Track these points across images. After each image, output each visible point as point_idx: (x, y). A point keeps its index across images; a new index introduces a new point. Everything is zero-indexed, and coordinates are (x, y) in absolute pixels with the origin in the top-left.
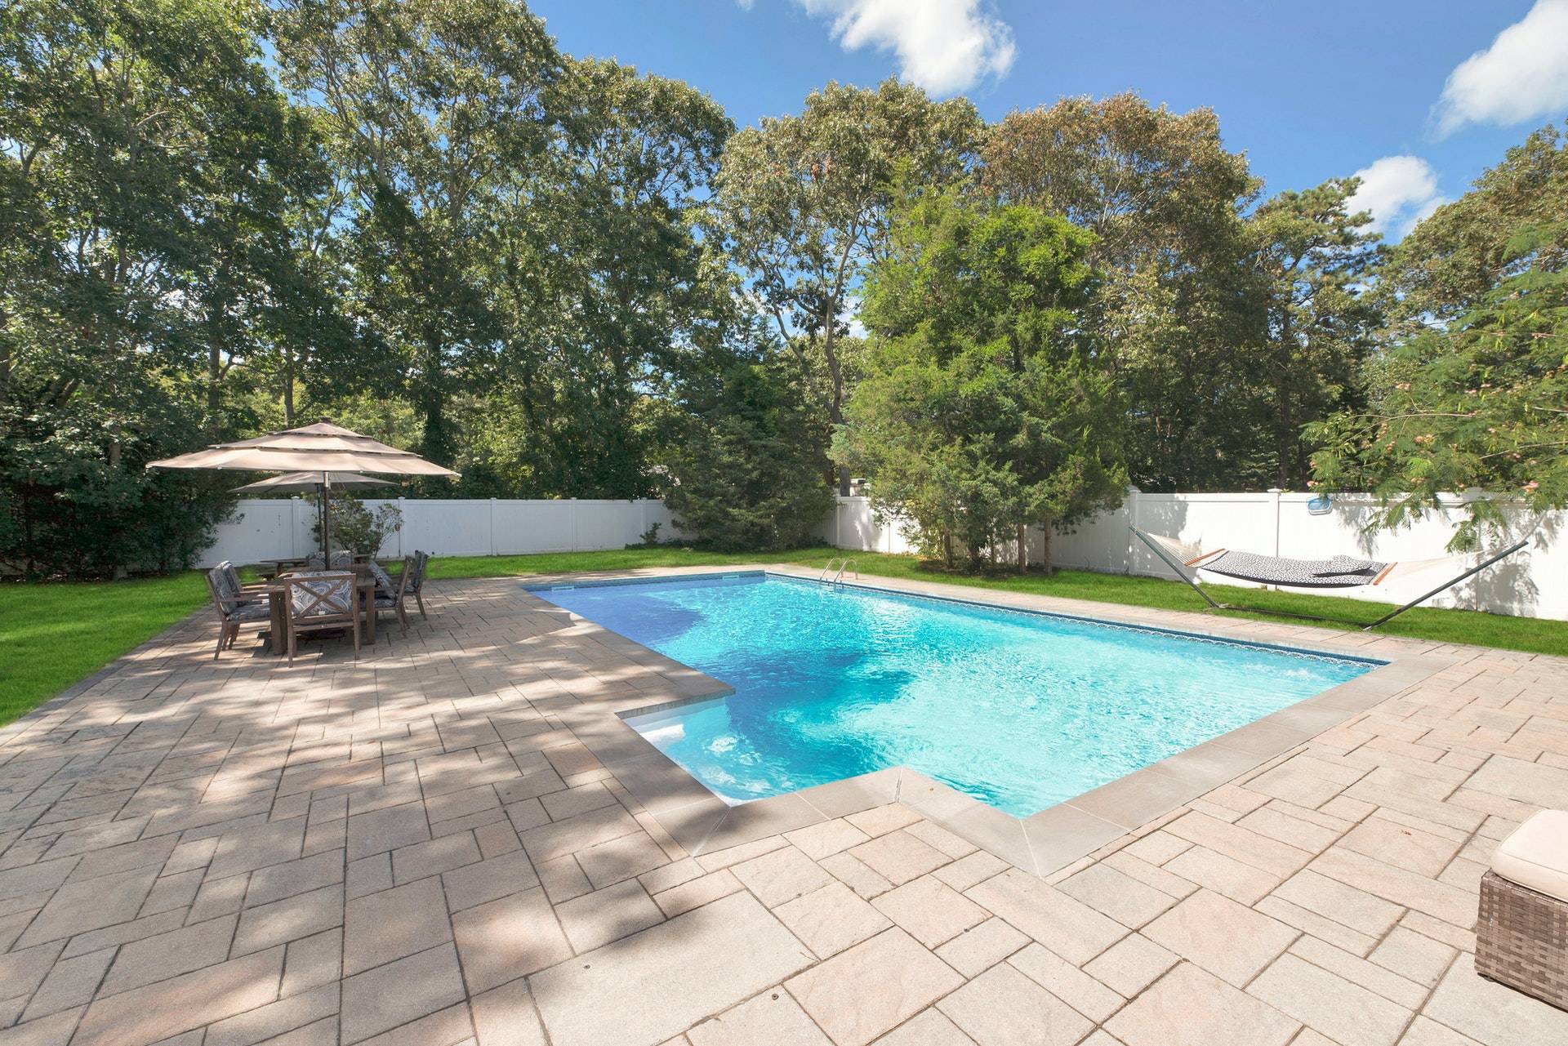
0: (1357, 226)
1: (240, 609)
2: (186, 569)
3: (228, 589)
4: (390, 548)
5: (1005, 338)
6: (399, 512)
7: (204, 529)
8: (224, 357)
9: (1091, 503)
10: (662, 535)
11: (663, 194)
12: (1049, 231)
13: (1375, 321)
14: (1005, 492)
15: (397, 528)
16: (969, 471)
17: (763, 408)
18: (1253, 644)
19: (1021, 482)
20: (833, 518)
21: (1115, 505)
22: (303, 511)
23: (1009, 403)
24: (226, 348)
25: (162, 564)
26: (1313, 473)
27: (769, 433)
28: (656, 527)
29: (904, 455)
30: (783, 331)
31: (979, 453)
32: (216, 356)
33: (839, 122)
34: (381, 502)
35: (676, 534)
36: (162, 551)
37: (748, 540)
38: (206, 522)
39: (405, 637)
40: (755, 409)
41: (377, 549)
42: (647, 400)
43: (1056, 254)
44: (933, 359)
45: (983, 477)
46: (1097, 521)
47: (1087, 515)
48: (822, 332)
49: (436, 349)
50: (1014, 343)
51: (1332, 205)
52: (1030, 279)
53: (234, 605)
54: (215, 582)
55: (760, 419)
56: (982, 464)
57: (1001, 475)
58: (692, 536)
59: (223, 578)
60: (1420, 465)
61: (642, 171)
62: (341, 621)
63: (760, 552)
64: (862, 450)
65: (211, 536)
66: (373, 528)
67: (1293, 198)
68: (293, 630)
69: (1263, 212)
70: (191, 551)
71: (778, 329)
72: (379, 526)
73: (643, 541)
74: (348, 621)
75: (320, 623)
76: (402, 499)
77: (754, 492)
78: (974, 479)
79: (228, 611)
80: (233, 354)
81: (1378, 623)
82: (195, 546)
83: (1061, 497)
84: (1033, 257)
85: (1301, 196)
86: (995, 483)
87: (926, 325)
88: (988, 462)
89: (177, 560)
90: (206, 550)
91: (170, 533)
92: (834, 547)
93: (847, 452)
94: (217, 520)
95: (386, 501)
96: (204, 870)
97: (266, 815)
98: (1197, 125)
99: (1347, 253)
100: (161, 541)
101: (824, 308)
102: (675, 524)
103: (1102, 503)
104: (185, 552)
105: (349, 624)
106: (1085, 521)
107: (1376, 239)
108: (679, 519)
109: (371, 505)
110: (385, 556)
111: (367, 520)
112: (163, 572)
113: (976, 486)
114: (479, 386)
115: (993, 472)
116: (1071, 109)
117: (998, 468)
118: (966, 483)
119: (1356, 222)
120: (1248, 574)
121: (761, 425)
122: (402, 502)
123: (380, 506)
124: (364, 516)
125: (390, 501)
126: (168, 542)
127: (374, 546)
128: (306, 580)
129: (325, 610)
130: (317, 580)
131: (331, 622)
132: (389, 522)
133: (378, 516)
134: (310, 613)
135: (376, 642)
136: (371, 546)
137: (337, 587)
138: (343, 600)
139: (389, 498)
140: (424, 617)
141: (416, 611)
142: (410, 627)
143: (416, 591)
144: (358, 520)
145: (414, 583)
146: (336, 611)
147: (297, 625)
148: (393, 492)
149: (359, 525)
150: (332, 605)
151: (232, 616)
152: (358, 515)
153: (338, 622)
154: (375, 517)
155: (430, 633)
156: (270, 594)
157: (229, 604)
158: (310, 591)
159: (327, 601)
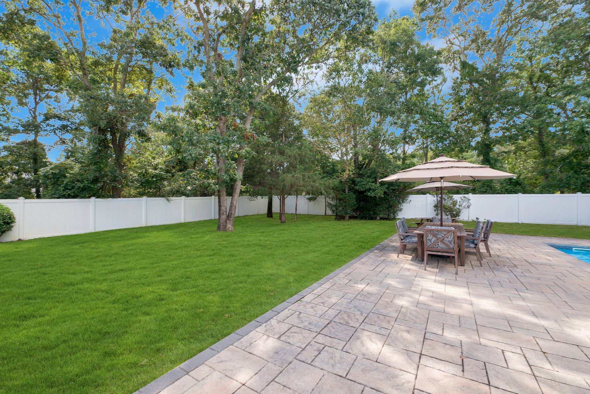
1: (407, 238)
4: (465, 216)
6: (469, 200)
15: (468, 207)
22: (430, 200)
24: (408, 143)
25: (388, 216)
34: (461, 196)
36: (388, 212)
38: (400, 203)
41: (459, 216)
49: (488, 125)
54: (398, 226)
62: (449, 253)
65: (401, 207)
66: (457, 206)
68: (426, 253)
70: (396, 212)
72: (460, 206)
74: (451, 253)
75: (439, 252)
79: (402, 238)
80: (410, 145)
82: (397, 210)
89: (392, 215)
91: (390, 206)
94: (403, 202)
95: (463, 195)
100: (388, 209)
104: (395, 213)
105: (453, 255)
109: (456, 197)
110: (462, 219)
111: (455, 203)
122: (470, 196)
123: (461, 198)
124: (454, 202)
125: (465, 195)
126: (390, 209)
127: (458, 215)
128: (433, 230)
129: (441, 246)
130: (437, 231)
131: (444, 252)
132: (465, 204)
133: (460, 202)
134: (434, 246)
135: (466, 265)
136: (456, 214)
137: (447, 235)
138: (450, 242)
139: (465, 194)
140: (490, 256)
141: (485, 251)
142: (484, 260)
143: (485, 240)
144: (451, 203)
145: (484, 236)
146: (447, 247)
147: (429, 251)
148: (466, 191)
149: (451, 206)
150: (444, 243)
151: (404, 241)
152: (451, 201)
153: (447, 252)
154: (458, 202)
155: (496, 266)
156: (418, 234)
157: (403, 235)
158: (435, 236)
159: (442, 241)
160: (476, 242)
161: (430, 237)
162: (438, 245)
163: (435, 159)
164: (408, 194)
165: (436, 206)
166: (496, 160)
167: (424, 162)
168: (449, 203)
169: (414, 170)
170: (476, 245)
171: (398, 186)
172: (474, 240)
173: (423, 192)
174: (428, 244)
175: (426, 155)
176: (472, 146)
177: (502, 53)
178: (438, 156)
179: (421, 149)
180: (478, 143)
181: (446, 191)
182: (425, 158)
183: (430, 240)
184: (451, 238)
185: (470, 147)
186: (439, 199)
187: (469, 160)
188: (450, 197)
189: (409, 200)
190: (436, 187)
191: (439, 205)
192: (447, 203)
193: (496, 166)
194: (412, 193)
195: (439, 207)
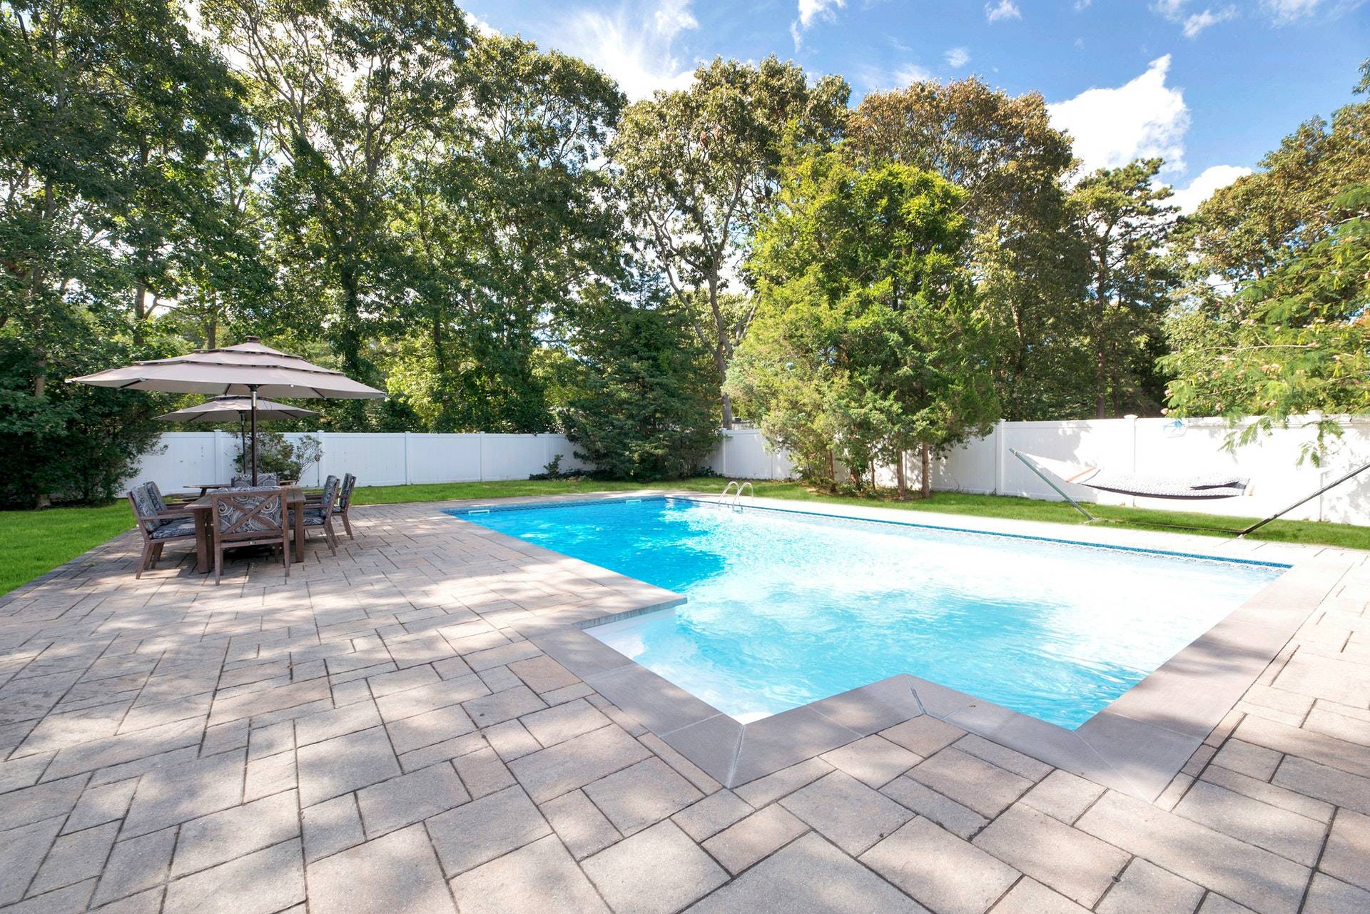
0: (1160, 199)
1: (164, 528)
2: (110, 500)
3: (152, 507)
4: (311, 479)
5: (889, 279)
6: (318, 443)
7: (128, 460)
8: (149, 298)
9: (967, 429)
10: (563, 467)
11: (564, 161)
12: (925, 185)
13: (1174, 281)
14: (892, 419)
15: (317, 458)
16: (856, 400)
17: (657, 349)
18: (1149, 551)
19: (906, 411)
20: (719, 449)
21: (986, 431)
22: (225, 444)
23: (895, 337)
24: (151, 289)
25: (86, 493)
26: (1167, 401)
27: (662, 373)
28: (558, 458)
29: (797, 387)
30: (672, 283)
31: (865, 384)
32: (140, 297)
33: (725, 93)
34: (301, 435)
35: (578, 464)
36: (86, 480)
37: (644, 469)
38: (131, 453)
39: (335, 555)
40: (650, 351)
41: (297, 479)
42: (545, 346)
43: (933, 205)
44: (825, 297)
45: (870, 405)
46: (968, 446)
47: (960, 441)
48: (705, 285)
49: (353, 294)
50: (896, 285)
51: (1138, 181)
52: (912, 227)
53: (158, 523)
54: (137, 500)
55: (655, 359)
56: (869, 393)
57: (887, 403)
58: (591, 467)
59: (146, 495)
60: (1277, 388)
61: (544, 139)
62: (270, 538)
63: (655, 480)
64: (756, 382)
65: (135, 466)
66: (293, 458)
67: (1106, 174)
68: (218, 549)
69: (1083, 185)
70: (115, 481)
71: (668, 281)
72: (299, 456)
73: (545, 472)
74: (276, 537)
75: (249, 539)
76: (321, 432)
77: (647, 427)
78: (862, 407)
79: (151, 529)
80: (158, 296)
81: (1248, 532)
82: (118, 476)
83: (941, 423)
84: (914, 206)
85: (1112, 173)
86: (881, 411)
87: (815, 267)
88: (876, 392)
89: (100, 489)
90: (129, 480)
91: (96, 464)
92: (721, 476)
93: (742, 385)
94: (140, 451)
95: (306, 434)
96: (119, 823)
97: (196, 748)
98: (1028, 105)
99: (1151, 222)
100: (84, 471)
101: (707, 262)
102: (576, 455)
103: (974, 429)
104: (110, 482)
105: (279, 540)
106: (958, 447)
107: (1176, 210)
108: (582, 451)
109: (291, 438)
110: (305, 485)
111: (287, 451)
112: (88, 502)
113: (865, 414)
114: (395, 330)
115: (880, 401)
116: (923, 90)
117: (884, 398)
118: (856, 411)
119: (1160, 196)
120: (1127, 489)
121: (656, 366)
122: (321, 435)
123: (301, 439)
124: (285, 448)
125: (309, 434)
126: (92, 471)
127: (295, 476)
128: (234, 496)
129: (254, 526)
130: (245, 496)
131: (260, 539)
132: (309, 452)
133: (298, 448)
134: (239, 530)
135: (305, 560)
136: (291, 476)
137: (266, 503)
138: (273, 516)
139: (309, 431)
140: (352, 538)
141: (345, 533)
142: (340, 546)
143: (343, 511)
144: (279, 451)
145: (341, 503)
146: (266, 528)
147: (225, 542)
148: (313, 425)
149: (279, 457)
150: (261, 521)
151: (155, 534)
152: (279, 447)
153: (267, 538)
154: (295, 448)
155: (359, 551)
156: (196, 511)
157: (152, 521)
158: (237, 507)
159: (256, 517)
160: (324, 512)
161: (228, 511)
162: (247, 525)
163: (236, 344)
164: (157, 429)
165: (239, 460)
166: (370, 367)
167: (205, 347)
168: (273, 450)
169: (182, 362)
170: (324, 518)
171: (124, 406)
172: (320, 510)
173: (202, 424)
174: (220, 526)
175: (211, 330)
176: (321, 330)
177: (377, 161)
178: (245, 341)
179: (194, 311)
180: (334, 325)
181: (265, 423)
182: (205, 337)
183: (228, 518)
184: (273, 508)
185: (317, 329)
186: (248, 442)
187: (322, 359)
188: (276, 437)
189: (161, 445)
190: (240, 412)
191: (248, 457)
192: (269, 449)
193: (368, 377)
194: (170, 427)
195: (249, 460)
